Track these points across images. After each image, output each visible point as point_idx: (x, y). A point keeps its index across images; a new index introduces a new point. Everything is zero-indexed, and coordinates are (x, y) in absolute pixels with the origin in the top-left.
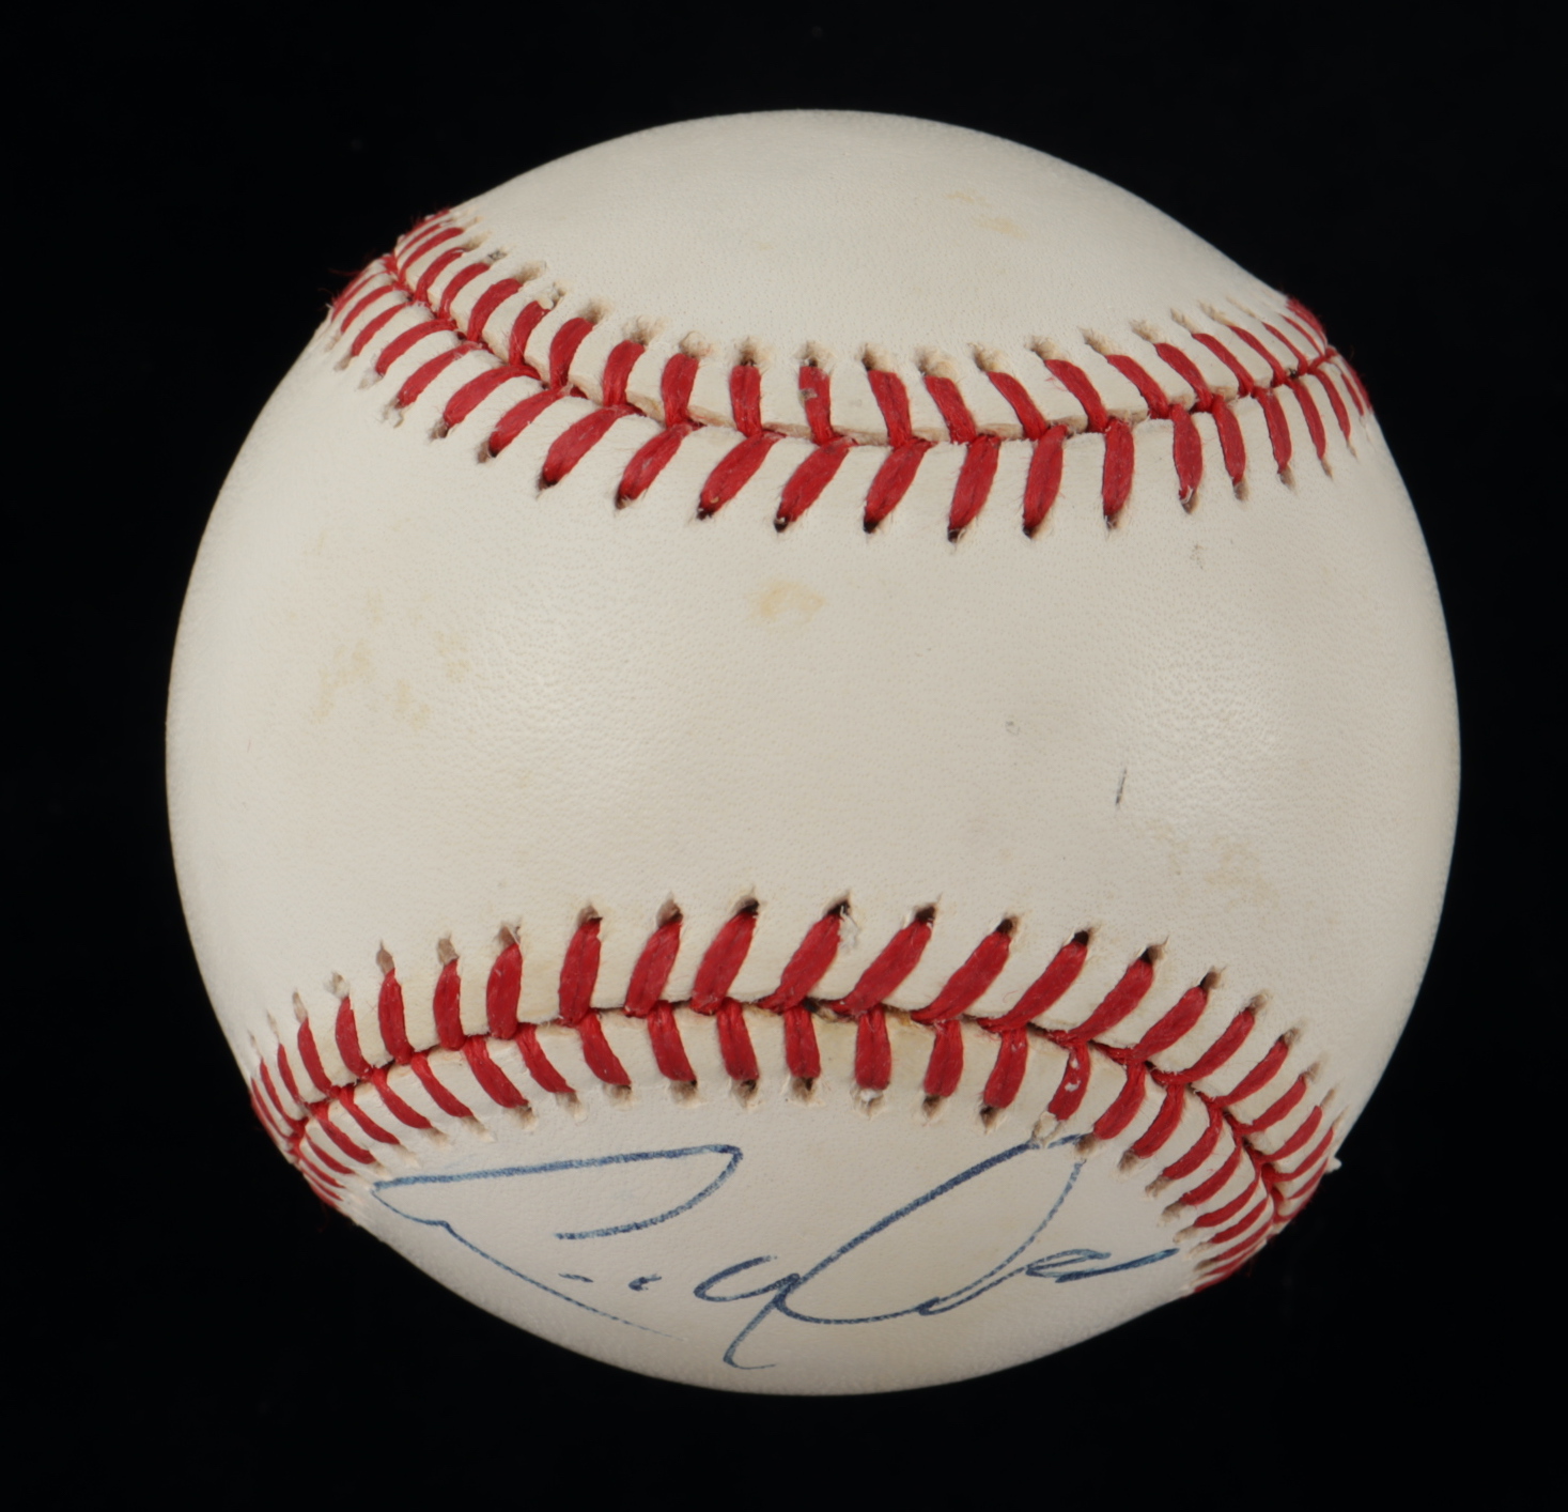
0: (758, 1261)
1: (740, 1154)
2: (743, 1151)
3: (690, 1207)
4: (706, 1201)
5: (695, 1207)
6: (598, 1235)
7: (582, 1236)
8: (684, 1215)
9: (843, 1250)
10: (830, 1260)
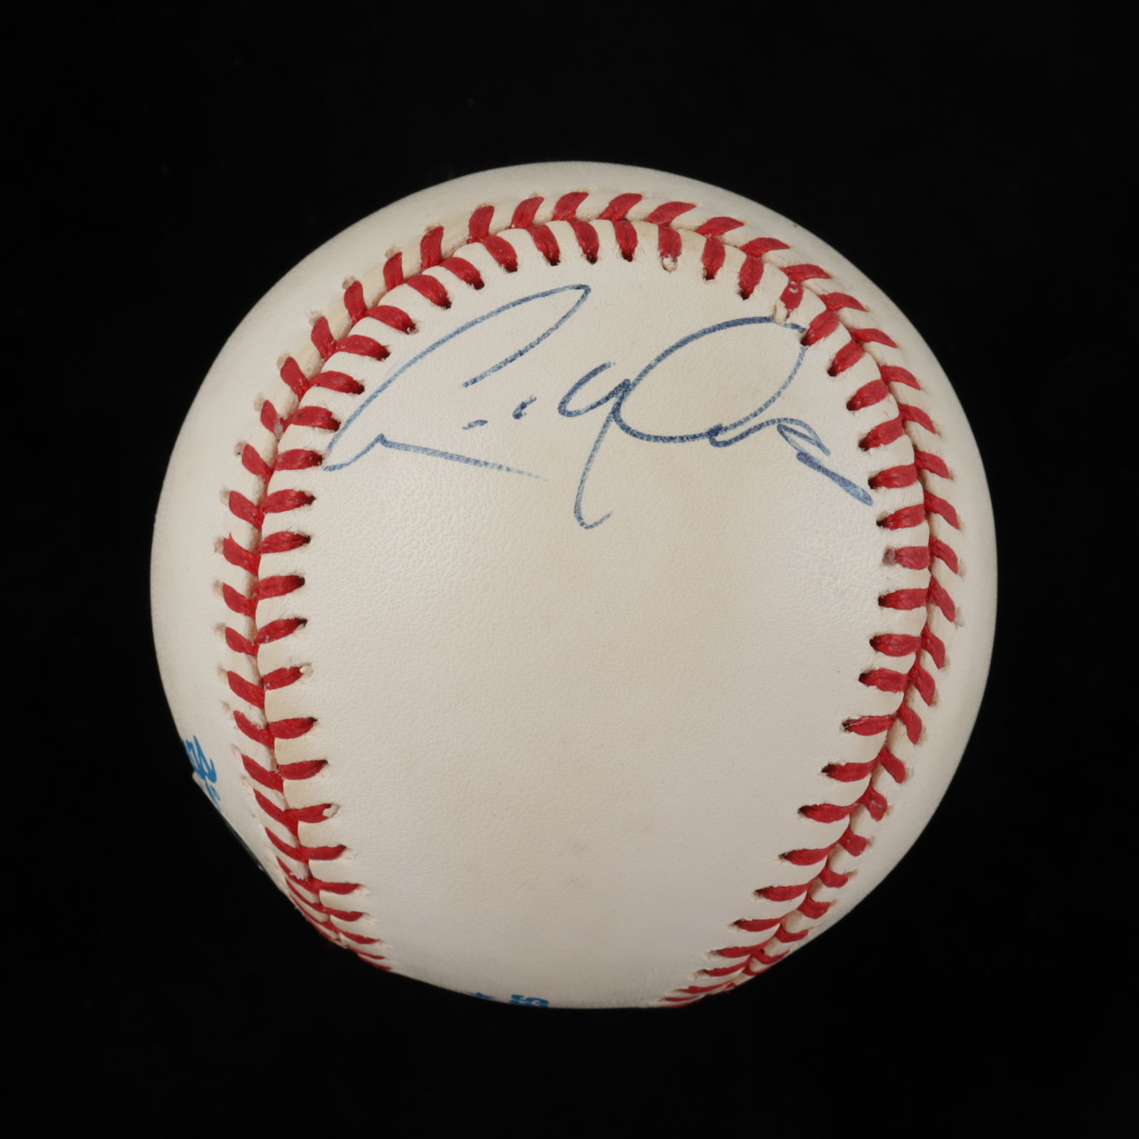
0: (603, 367)
1: (589, 289)
2: (591, 287)
3: (557, 328)
4: (568, 321)
5: (561, 327)
6: (493, 371)
7: (482, 377)
8: (553, 335)
9: (659, 360)
10: (650, 367)
